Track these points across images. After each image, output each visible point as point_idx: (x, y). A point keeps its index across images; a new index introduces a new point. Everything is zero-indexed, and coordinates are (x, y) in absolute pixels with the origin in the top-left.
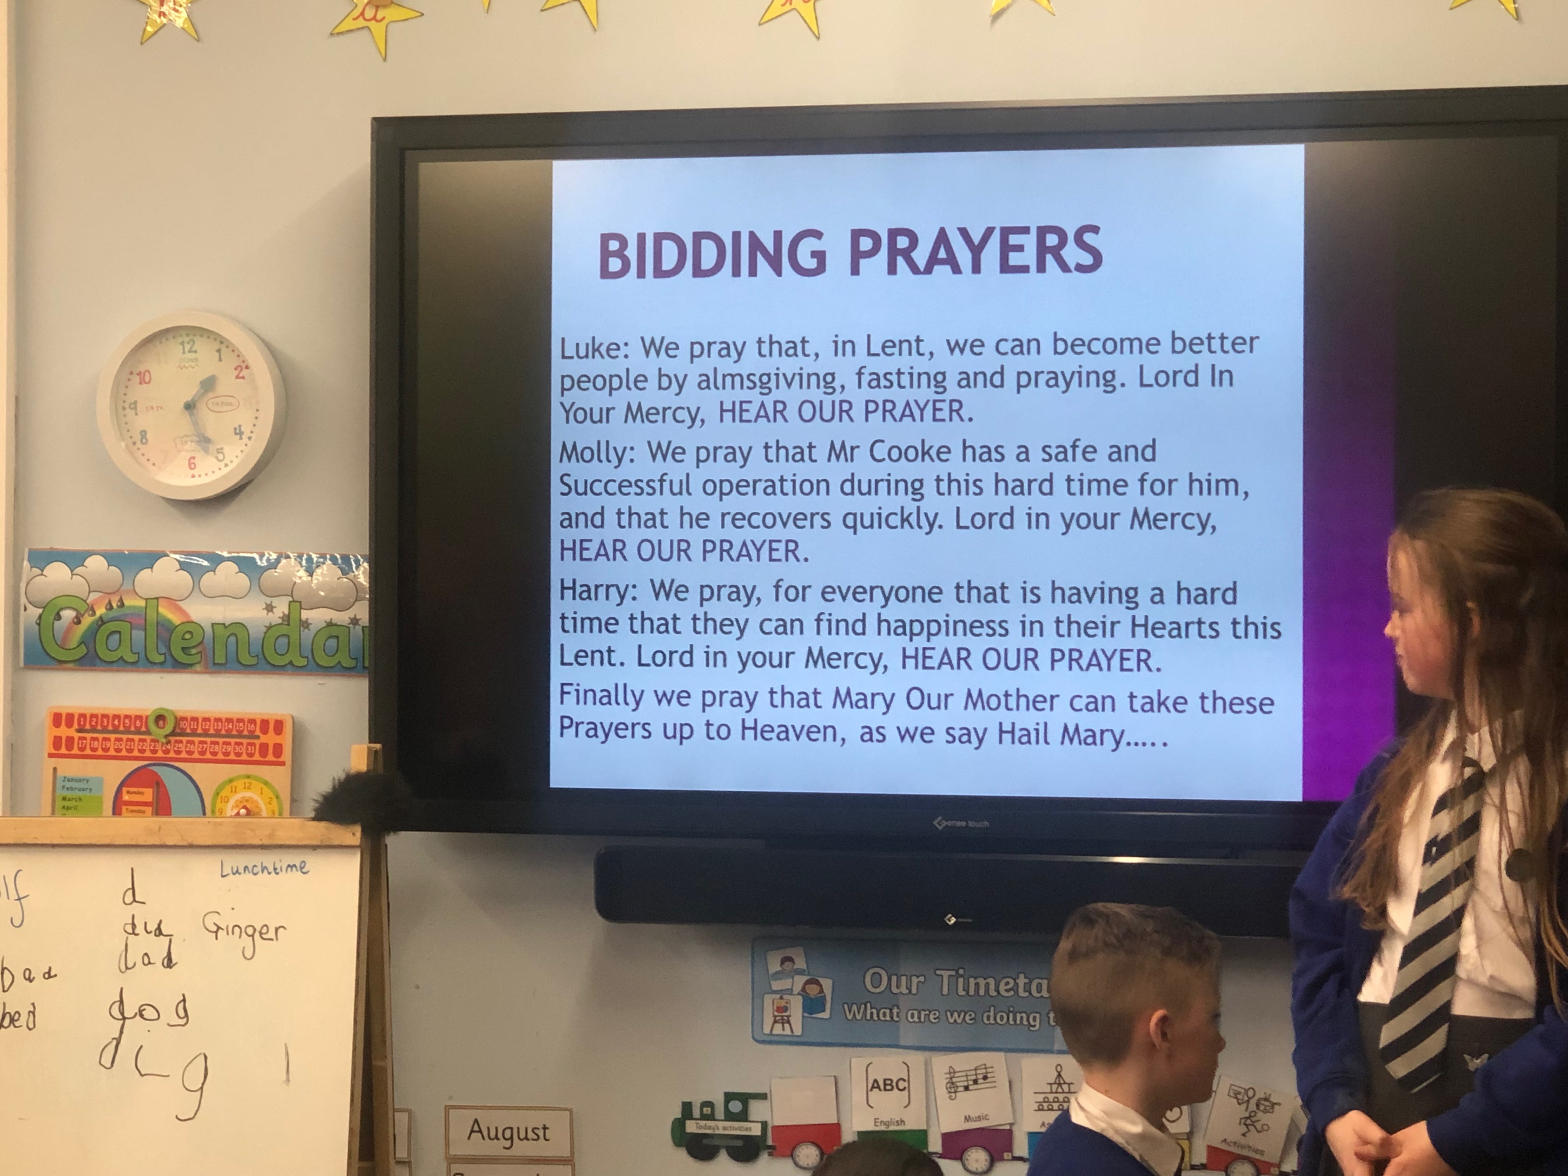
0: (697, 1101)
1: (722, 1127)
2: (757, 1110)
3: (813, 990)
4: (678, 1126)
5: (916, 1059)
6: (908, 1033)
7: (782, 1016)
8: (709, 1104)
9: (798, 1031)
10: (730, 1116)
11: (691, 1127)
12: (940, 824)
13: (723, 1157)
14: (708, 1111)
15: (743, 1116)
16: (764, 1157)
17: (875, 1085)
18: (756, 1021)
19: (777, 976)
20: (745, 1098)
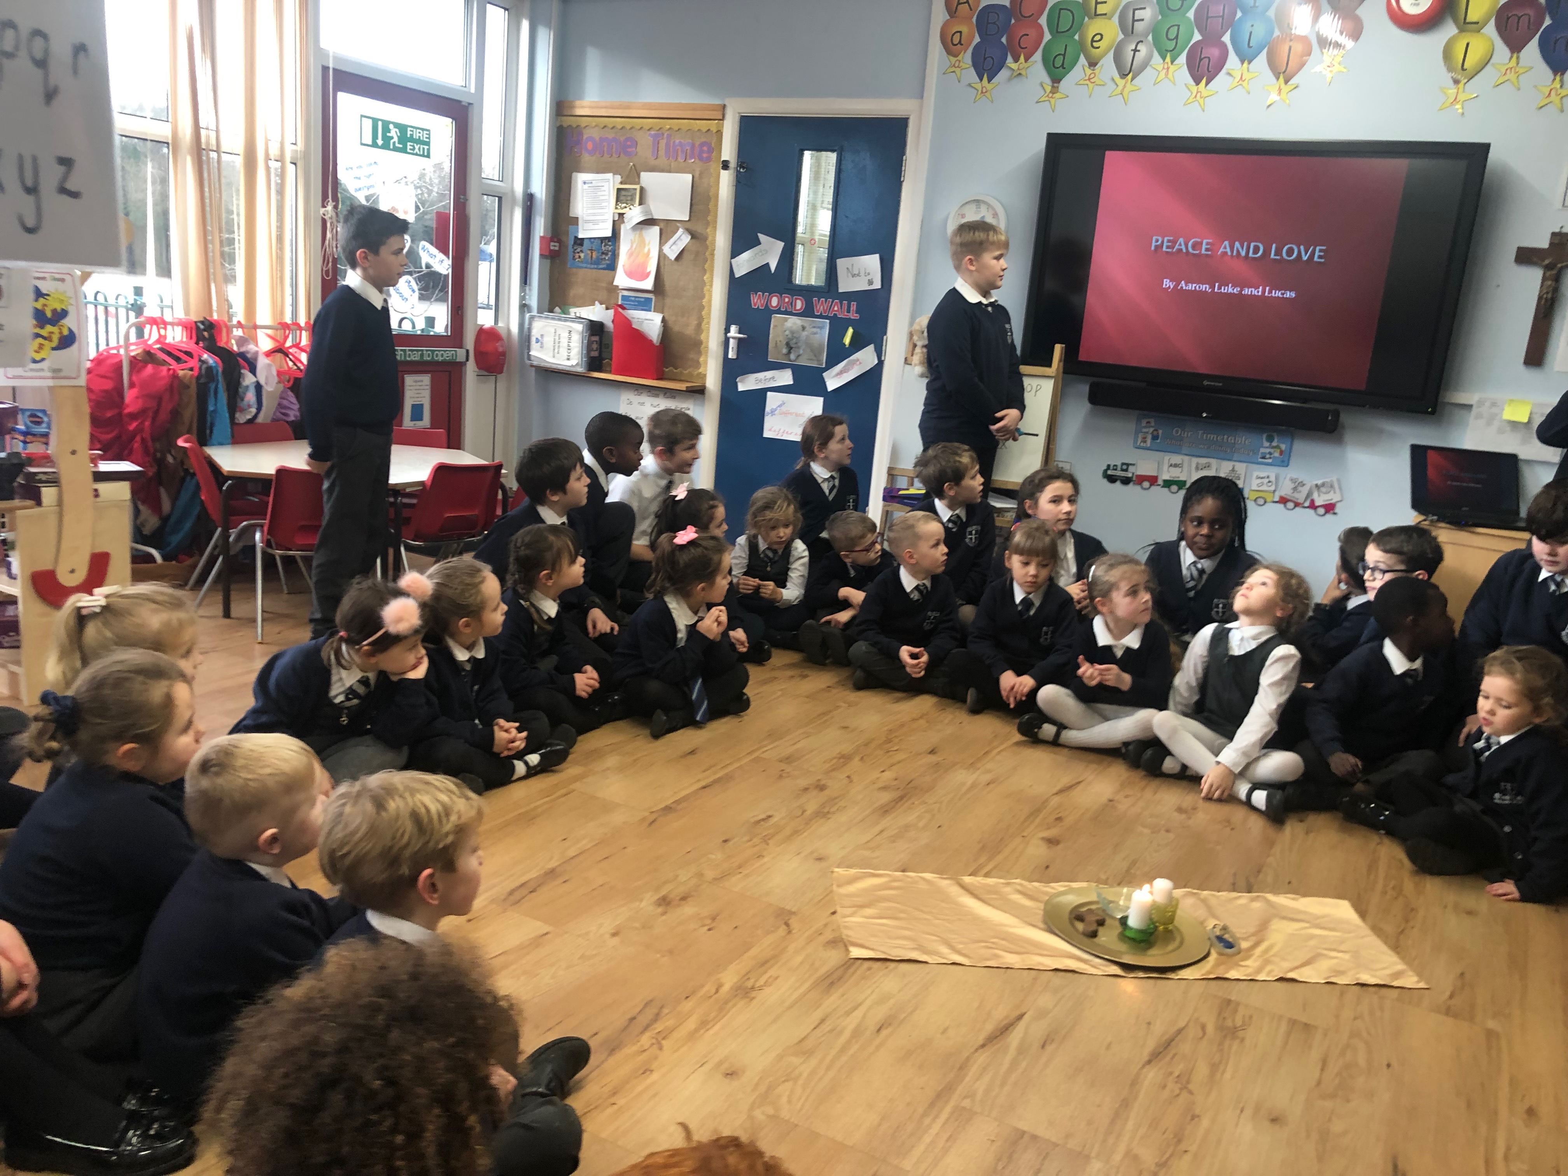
0: (1112, 463)
1: (1119, 473)
2: (1131, 468)
3: (1155, 433)
4: (1105, 471)
5: (1186, 458)
6: (1185, 450)
7: (1144, 440)
8: (1115, 465)
9: (1149, 445)
10: (1122, 470)
11: (1109, 472)
12: (1206, 383)
13: (1118, 483)
14: (1115, 468)
15: (1126, 470)
16: (1131, 484)
17: (1171, 465)
18: (1135, 441)
19: (1145, 427)
20: (1128, 465)
